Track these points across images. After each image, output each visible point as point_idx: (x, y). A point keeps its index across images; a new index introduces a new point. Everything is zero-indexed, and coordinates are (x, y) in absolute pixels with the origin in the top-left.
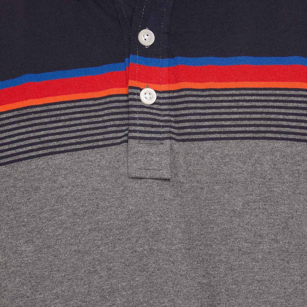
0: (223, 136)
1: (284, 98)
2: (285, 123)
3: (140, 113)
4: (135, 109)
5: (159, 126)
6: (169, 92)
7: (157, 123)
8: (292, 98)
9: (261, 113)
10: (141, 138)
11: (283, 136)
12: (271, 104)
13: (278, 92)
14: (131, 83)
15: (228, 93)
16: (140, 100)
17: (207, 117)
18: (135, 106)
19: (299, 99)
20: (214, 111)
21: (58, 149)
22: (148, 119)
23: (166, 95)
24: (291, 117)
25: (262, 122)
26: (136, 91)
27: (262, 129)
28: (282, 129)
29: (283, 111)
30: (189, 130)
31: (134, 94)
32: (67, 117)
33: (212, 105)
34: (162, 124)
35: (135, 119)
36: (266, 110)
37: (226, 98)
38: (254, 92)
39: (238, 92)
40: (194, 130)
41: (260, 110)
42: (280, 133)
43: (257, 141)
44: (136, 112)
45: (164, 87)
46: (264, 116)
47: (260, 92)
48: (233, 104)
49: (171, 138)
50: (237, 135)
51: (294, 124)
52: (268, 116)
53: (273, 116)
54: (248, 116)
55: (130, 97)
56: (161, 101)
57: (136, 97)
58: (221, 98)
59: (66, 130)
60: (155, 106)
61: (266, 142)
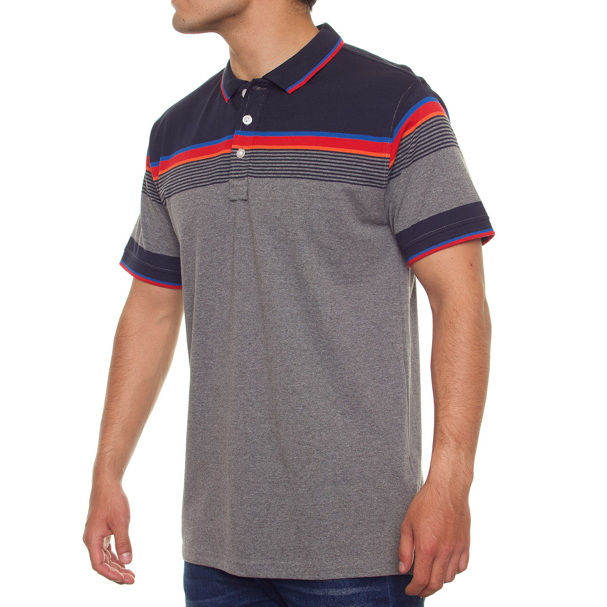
0: (275, 175)
1: (310, 155)
2: (308, 169)
3: (235, 163)
4: (233, 162)
5: (243, 170)
6: (252, 150)
7: (242, 168)
8: (314, 155)
9: (296, 163)
10: (234, 178)
11: (306, 176)
12: (302, 158)
13: (307, 152)
14: (234, 146)
15: (282, 152)
16: (236, 156)
17: (269, 165)
18: (233, 160)
19: (318, 156)
20: (273, 161)
21: (198, 185)
22: (238, 166)
23: (250, 152)
24: (312, 166)
25: (296, 169)
26: (235, 151)
27: (295, 172)
28: (306, 173)
29: (308, 162)
30: (259, 172)
31: (234, 153)
32: (205, 167)
33: (273, 158)
34: (244, 168)
35: (232, 167)
36: (299, 162)
37: (280, 155)
38: (295, 151)
39: (287, 151)
40: (262, 172)
41: (296, 162)
42: (304, 175)
43: (291, 179)
44: (233, 163)
45: (251, 147)
46: (297, 165)
47: (298, 152)
48: (283, 158)
49: (247, 176)
50: (282, 176)
51: (313, 170)
52: (300, 165)
53: (302, 165)
54: (289, 165)
55: (232, 154)
56: (247, 155)
57: (234, 154)
58: (278, 155)
59: (204, 174)
60: (243, 159)
61: (296, 180)
